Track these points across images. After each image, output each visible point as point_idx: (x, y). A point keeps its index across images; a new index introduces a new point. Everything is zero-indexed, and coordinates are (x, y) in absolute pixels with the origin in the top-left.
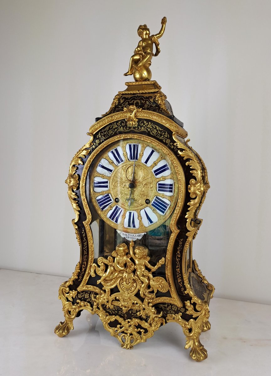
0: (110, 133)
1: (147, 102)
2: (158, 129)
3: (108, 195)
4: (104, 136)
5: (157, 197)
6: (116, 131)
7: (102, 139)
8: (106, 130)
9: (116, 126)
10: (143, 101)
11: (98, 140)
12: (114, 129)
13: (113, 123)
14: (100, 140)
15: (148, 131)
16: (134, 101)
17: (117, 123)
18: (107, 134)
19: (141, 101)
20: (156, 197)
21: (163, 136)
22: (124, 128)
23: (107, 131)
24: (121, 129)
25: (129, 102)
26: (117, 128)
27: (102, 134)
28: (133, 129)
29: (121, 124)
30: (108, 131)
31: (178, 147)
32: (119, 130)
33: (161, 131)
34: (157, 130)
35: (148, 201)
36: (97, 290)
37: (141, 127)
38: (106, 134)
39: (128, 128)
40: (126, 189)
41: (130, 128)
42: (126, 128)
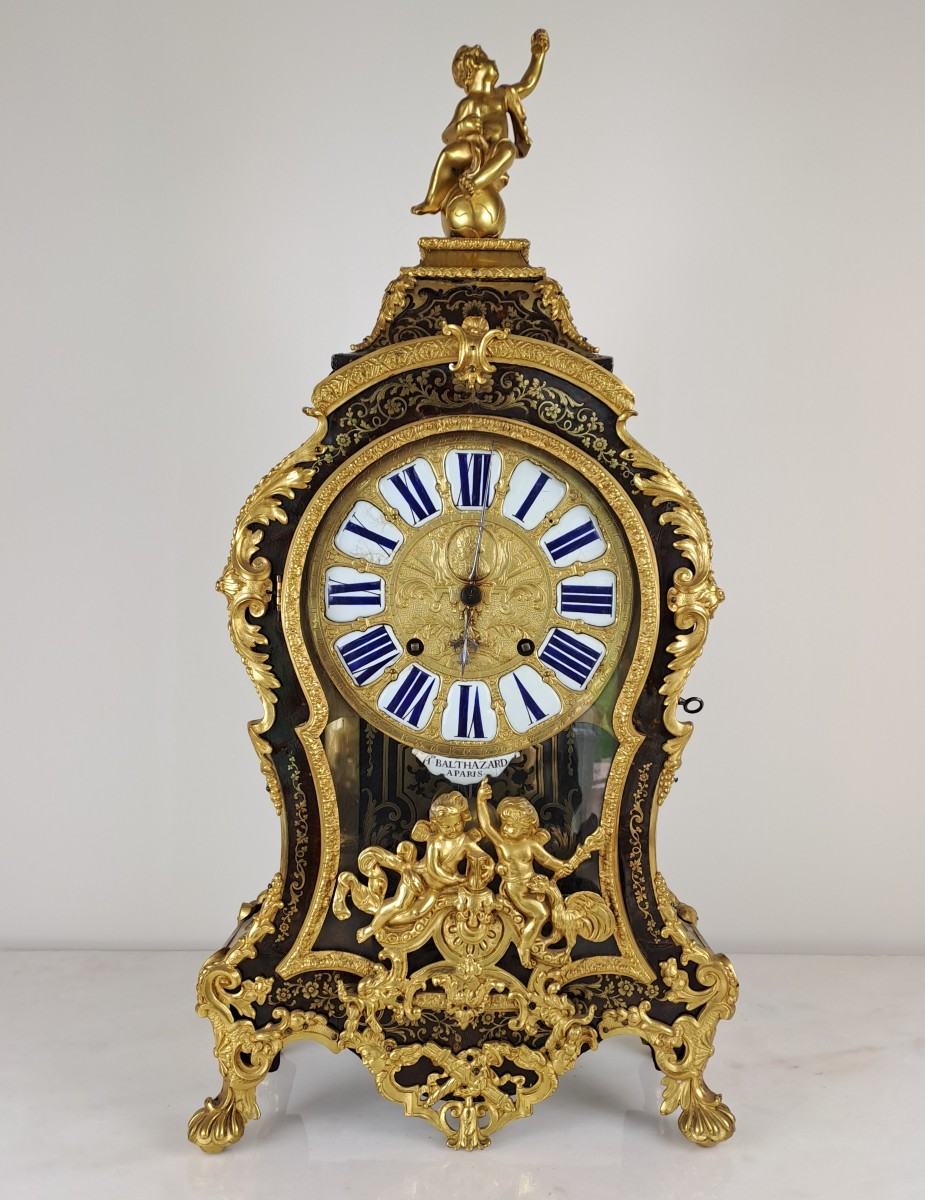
0: (390, 412)
1: (510, 309)
2: (564, 401)
3: (382, 630)
4: (368, 419)
5: (557, 633)
6: (414, 406)
7: (362, 431)
8: (375, 401)
9: (414, 389)
10: (496, 303)
11: (346, 435)
12: (406, 398)
13: (403, 375)
14: (351, 435)
15: (531, 409)
16: (462, 305)
17: (414, 377)
18: (378, 414)
19: (488, 306)
20: (553, 630)
21: (581, 428)
22: (444, 396)
23: (378, 405)
24: (433, 399)
25: (443, 305)
26: (416, 393)
27: (360, 413)
28: (477, 401)
29: (431, 379)
30: (383, 402)
31: (634, 465)
32: (424, 402)
33: (575, 409)
34: (562, 407)
35: (525, 648)
36: (357, 964)
37: (506, 393)
38: (373, 415)
39: (457, 397)
40: (449, 609)
41: (465, 395)
42: (451, 395)
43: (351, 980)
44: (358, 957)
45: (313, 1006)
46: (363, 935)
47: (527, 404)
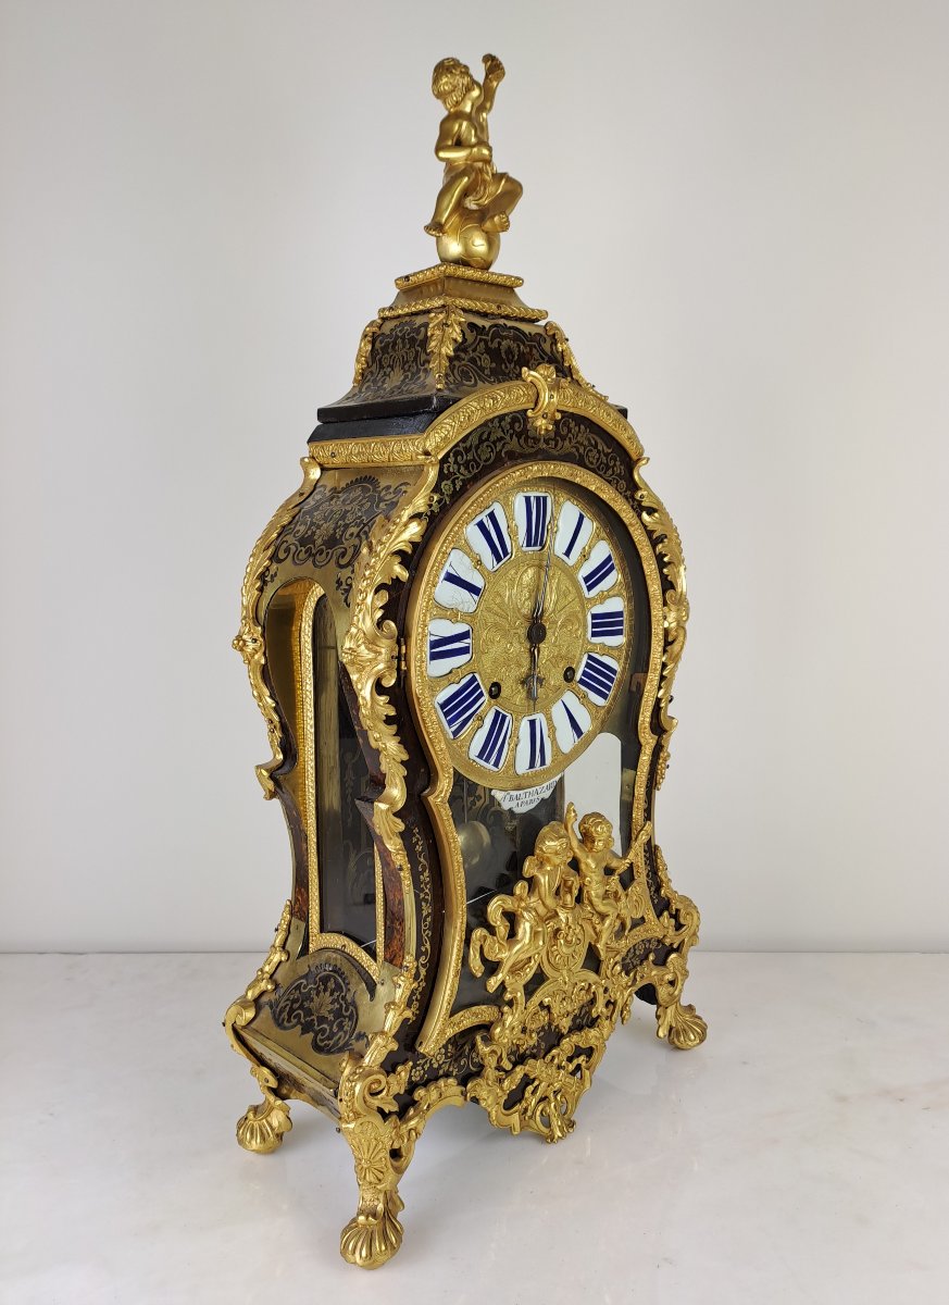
0: (483, 458)
2: (600, 448)
3: (473, 679)
4: (467, 465)
5: (590, 657)
6: (501, 451)
7: (462, 477)
8: (471, 446)
9: (500, 434)
11: (449, 482)
12: (494, 443)
13: (492, 420)
14: (453, 482)
15: (580, 455)
17: (500, 422)
18: (474, 460)
20: (586, 656)
21: (610, 472)
22: (522, 441)
23: (474, 450)
24: (513, 445)
25: (486, 342)
26: (502, 438)
27: (459, 458)
28: (545, 446)
29: (512, 424)
30: (477, 447)
31: (643, 504)
32: (508, 448)
33: (607, 455)
34: (599, 452)
35: (569, 675)
37: (563, 439)
38: (470, 461)
39: (530, 442)
40: (519, 648)
41: (536, 440)
42: (526, 441)
43: (486, 1028)
44: (483, 1007)
45: (441, 1072)
46: (493, 983)
47: (578, 450)
